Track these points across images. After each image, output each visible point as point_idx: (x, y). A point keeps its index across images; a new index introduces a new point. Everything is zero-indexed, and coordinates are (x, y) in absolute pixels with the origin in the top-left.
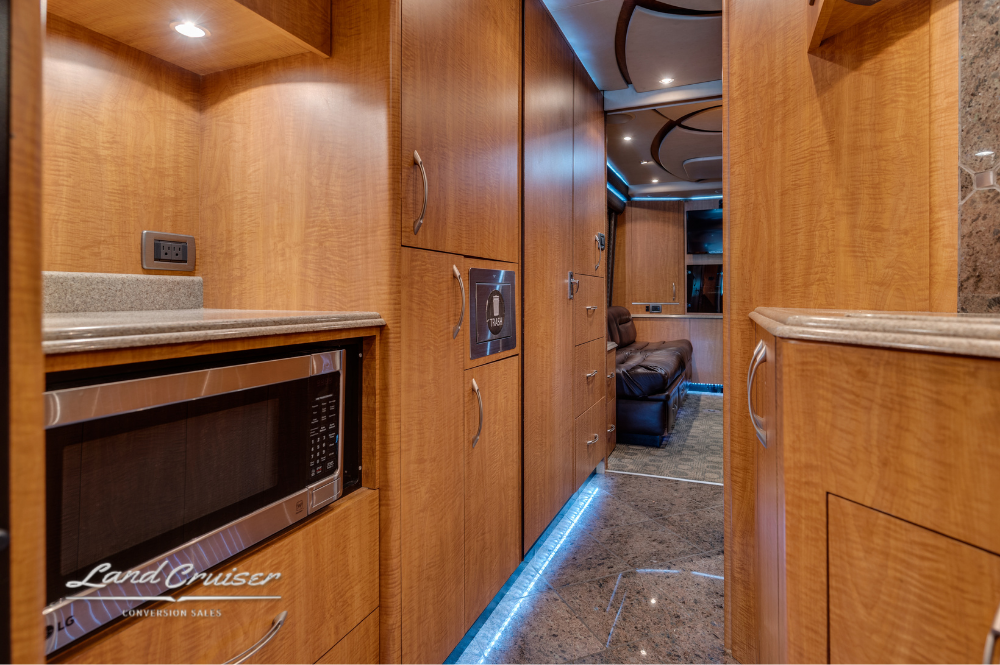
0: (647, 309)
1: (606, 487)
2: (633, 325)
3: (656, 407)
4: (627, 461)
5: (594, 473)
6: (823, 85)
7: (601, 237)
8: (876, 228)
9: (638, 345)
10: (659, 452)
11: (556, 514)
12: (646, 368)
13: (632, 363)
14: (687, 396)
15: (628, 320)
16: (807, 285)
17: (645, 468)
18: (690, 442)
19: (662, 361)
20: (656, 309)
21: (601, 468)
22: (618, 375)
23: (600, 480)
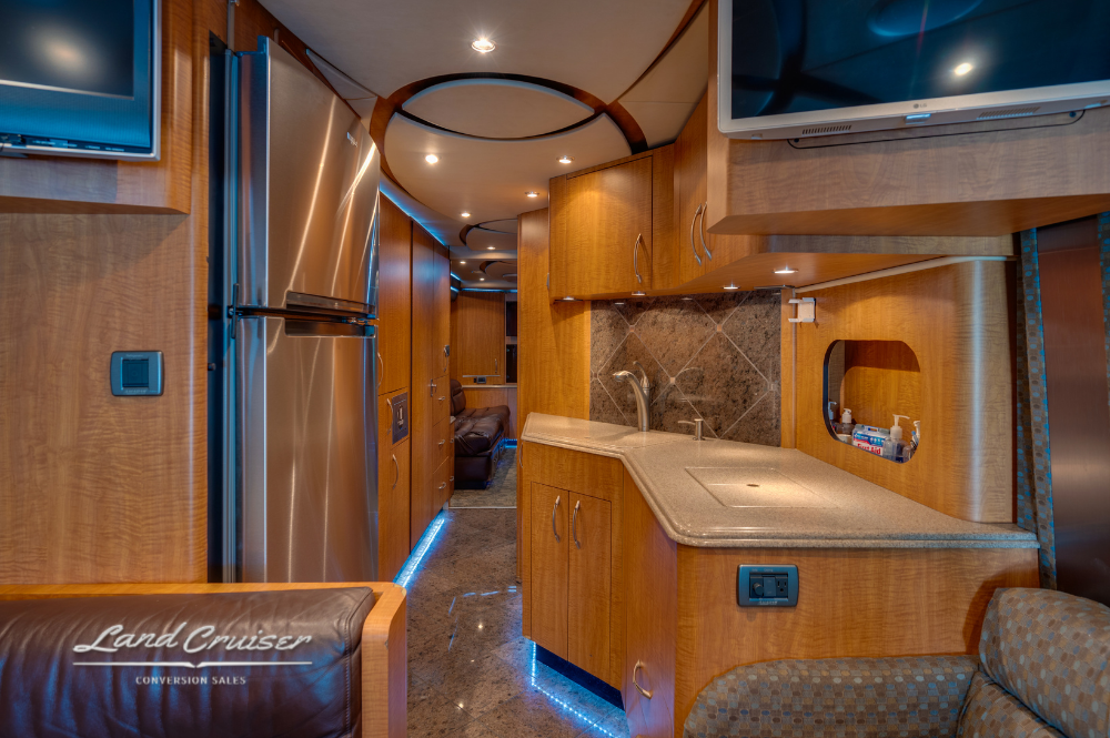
0: (475, 380)
1: (451, 517)
2: (464, 395)
3: (483, 460)
4: (463, 500)
5: (442, 510)
6: (555, 322)
7: (447, 348)
8: (570, 385)
9: (468, 412)
10: (483, 492)
11: (423, 533)
12: (476, 434)
13: (465, 429)
14: (505, 450)
15: (460, 391)
16: (549, 404)
17: (475, 503)
18: (506, 483)
19: (486, 426)
20: (482, 380)
21: (446, 507)
22: (456, 440)
23: (446, 514)
